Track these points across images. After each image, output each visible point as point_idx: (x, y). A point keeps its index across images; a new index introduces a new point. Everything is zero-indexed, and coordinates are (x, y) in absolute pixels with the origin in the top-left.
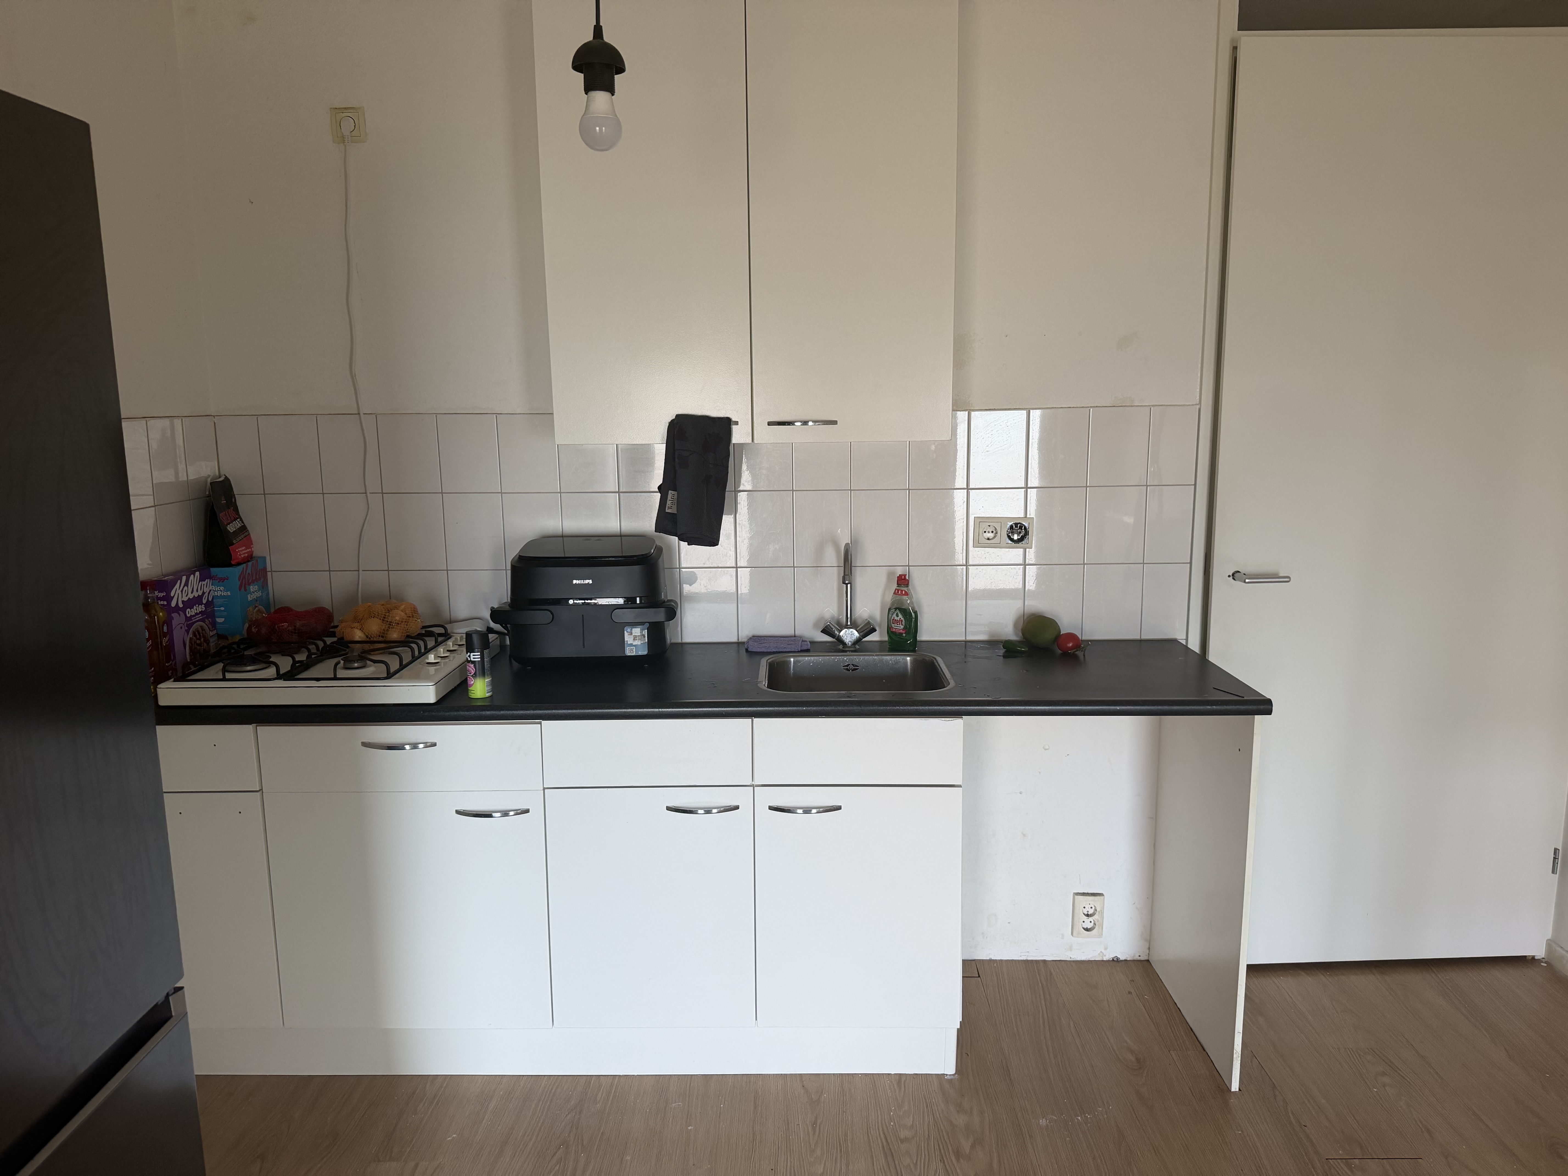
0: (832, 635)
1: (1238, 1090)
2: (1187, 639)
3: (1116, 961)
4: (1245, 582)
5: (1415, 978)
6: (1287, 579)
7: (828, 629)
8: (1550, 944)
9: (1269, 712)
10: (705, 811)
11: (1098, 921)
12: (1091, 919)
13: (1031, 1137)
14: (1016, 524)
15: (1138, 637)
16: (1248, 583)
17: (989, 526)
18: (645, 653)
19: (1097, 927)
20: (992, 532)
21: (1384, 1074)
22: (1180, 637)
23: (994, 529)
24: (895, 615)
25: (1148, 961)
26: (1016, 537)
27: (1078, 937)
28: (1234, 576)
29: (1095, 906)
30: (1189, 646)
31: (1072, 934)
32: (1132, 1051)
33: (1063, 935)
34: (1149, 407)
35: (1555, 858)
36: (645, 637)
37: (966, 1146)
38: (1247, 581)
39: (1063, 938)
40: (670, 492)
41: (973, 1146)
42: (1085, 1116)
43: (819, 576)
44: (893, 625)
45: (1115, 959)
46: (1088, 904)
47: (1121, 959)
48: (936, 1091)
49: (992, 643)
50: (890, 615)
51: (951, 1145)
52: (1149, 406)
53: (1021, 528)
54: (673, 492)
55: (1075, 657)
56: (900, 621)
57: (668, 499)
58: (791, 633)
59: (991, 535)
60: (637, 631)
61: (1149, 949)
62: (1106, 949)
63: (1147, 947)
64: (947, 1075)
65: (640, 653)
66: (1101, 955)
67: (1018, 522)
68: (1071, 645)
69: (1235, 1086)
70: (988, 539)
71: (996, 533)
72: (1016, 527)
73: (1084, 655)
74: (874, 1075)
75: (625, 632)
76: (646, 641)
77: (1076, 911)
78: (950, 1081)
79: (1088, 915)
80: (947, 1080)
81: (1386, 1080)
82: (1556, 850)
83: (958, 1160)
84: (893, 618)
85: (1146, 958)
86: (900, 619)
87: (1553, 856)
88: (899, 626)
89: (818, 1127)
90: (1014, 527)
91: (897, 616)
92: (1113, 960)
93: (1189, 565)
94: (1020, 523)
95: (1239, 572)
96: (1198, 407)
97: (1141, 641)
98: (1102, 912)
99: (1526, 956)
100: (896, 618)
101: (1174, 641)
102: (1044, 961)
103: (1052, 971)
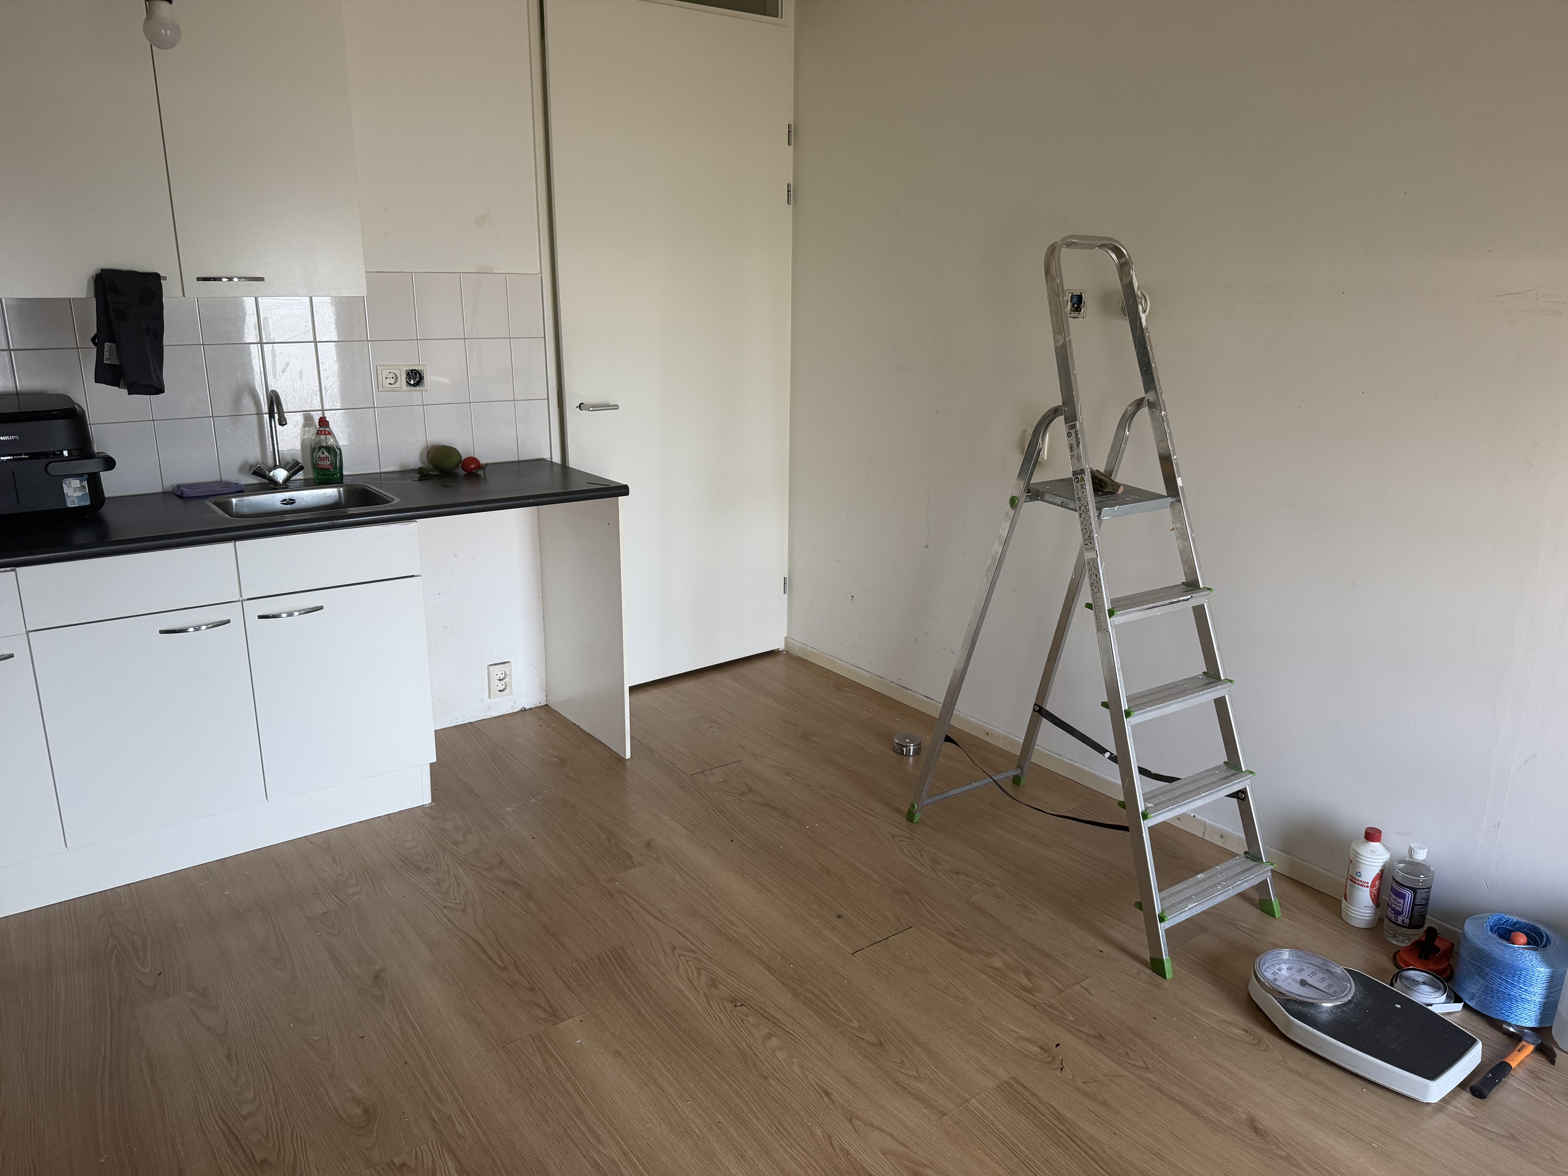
0: (264, 476)
1: (630, 757)
2: (551, 458)
3: (524, 711)
4: (589, 410)
5: (718, 677)
6: (616, 407)
7: (259, 470)
8: (786, 639)
9: (627, 494)
10: (195, 629)
11: (508, 682)
12: (503, 682)
13: (503, 819)
14: (412, 371)
15: (517, 459)
16: (592, 411)
17: (390, 373)
18: (88, 503)
19: (508, 687)
20: (393, 378)
21: (711, 727)
22: (547, 456)
23: (394, 375)
24: (320, 453)
25: (547, 705)
26: (412, 382)
27: (495, 698)
28: (580, 406)
29: (505, 672)
30: (553, 461)
31: (490, 697)
32: (555, 756)
33: (482, 699)
34: (504, 275)
35: (785, 584)
36: (85, 488)
37: (459, 837)
38: (591, 409)
39: (482, 702)
40: (106, 344)
41: (464, 836)
42: (537, 798)
43: (239, 424)
44: (319, 462)
45: (523, 709)
46: (498, 671)
47: (527, 708)
48: (422, 815)
49: (404, 473)
50: (315, 454)
51: (448, 840)
52: (504, 273)
53: (416, 374)
54: (109, 344)
55: (477, 476)
56: (326, 457)
57: (105, 352)
58: (218, 479)
59: (392, 381)
60: (76, 483)
61: (546, 696)
62: (515, 703)
63: (545, 695)
64: (425, 805)
65: (83, 504)
66: (512, 708)
67: (413, 368)
68: (473, 466)
69: (628, 756)
70: (390, 384)
71: (397, 378)
72: (412, 373)
73: (484, 474)
74: (368, 821)
75: (64, 484)
76: (87, 491)
77: (491, 678)
78: (430, 807)
79: (500, 680)
80: (427, 807)
81: (713, 729)
82: (785, 578)
83: (457, 846)
84: (318, 456)
85: (545, 704)
86: (326, 456)
87: (783, 582)
88: (325, 462)
89: (338, 860)
90: (410, 373)
91: (323, 453)
92: (521, 710)
93: (547, 401)
94: (415, 370)
95: (582, 403)
96: (540, 275)
97: (519, 462)
98: (510, 675)
99: (774, 650)
100: (322, 456)
101: (543, 460)
102: (470, 723)
103: (479, 727)
